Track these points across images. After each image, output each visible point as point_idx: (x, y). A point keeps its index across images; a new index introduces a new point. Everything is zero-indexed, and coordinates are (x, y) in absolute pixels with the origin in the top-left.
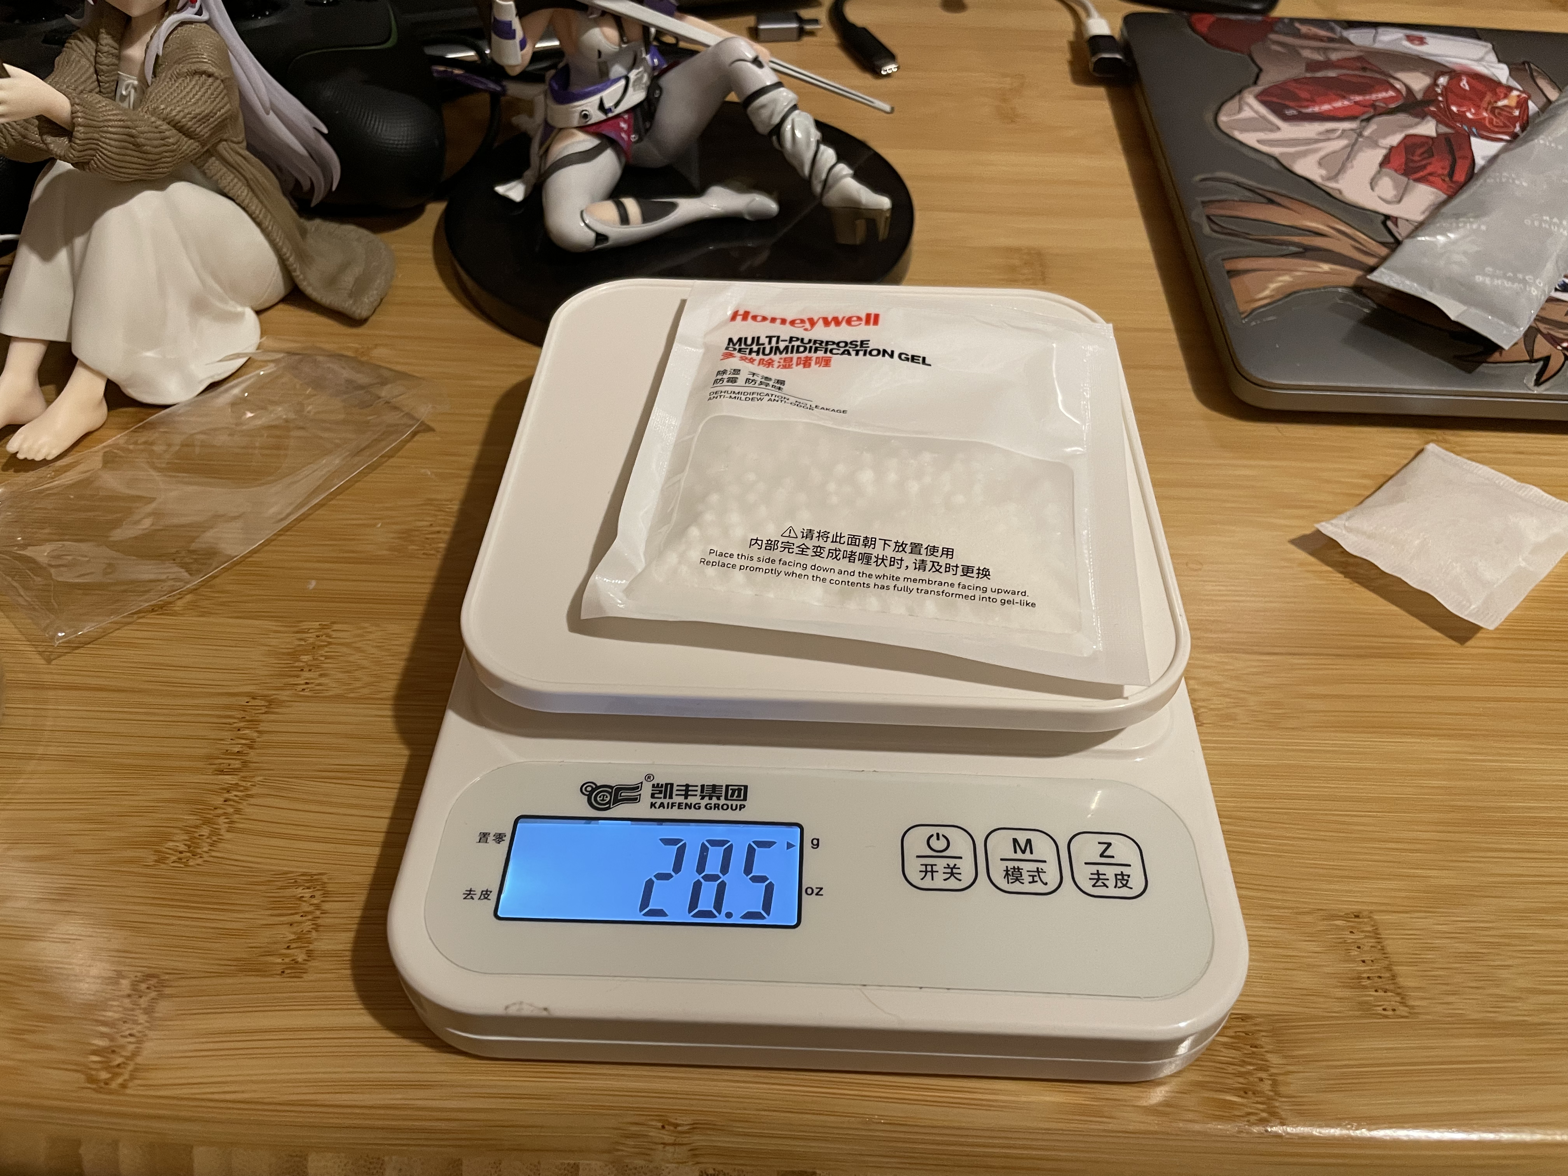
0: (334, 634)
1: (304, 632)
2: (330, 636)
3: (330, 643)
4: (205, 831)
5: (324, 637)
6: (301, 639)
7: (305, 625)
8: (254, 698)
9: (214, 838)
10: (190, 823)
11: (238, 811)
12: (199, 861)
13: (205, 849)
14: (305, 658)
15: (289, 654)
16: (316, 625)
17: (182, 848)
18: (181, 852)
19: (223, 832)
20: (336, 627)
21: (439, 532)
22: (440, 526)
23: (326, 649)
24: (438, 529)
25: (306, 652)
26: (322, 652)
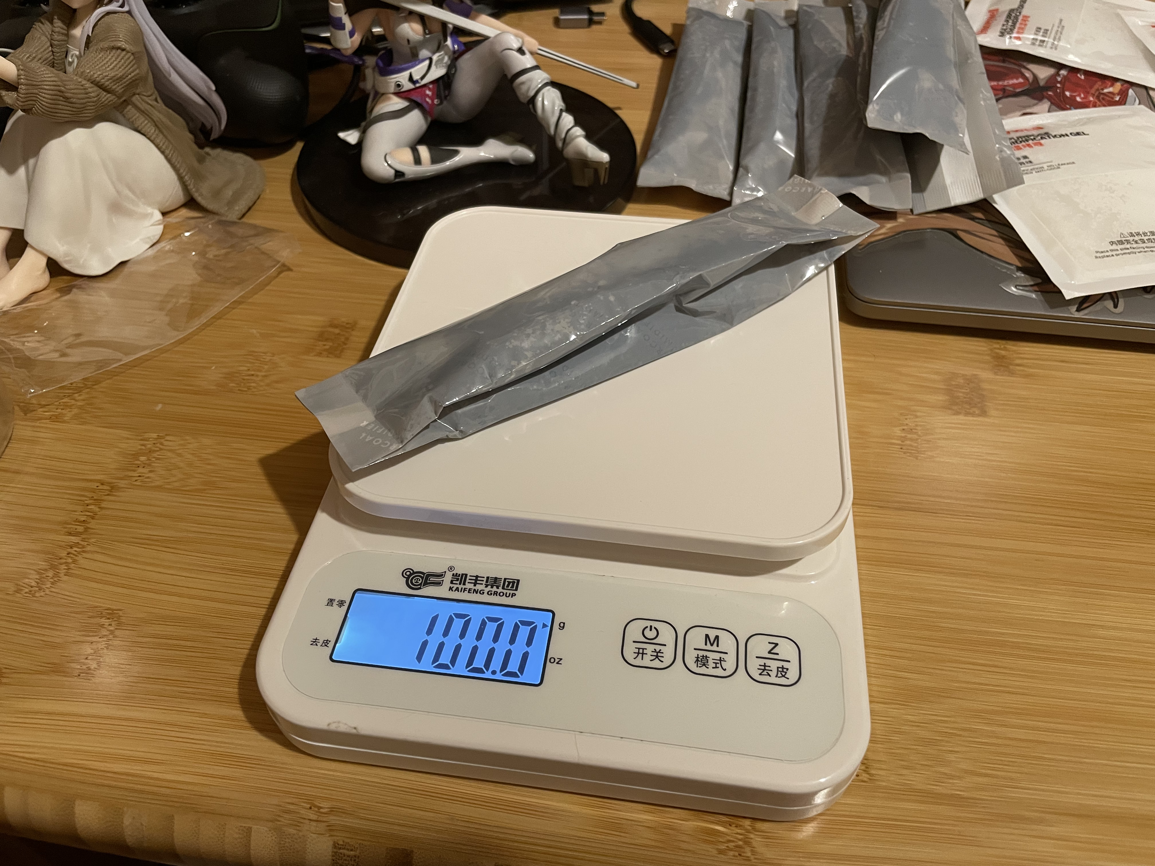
0: (166, 443)
1: (146, 440)
2: (162, 444)
3: (161, 449)
4: (50, 574)
5: (158, 445)
6: (142, 445)
7: (147, 435)
8: (102, 484)
9: (56, 579)
10: (41, 567)
11: (74, 561)
12: (42, 594)
13: (47, 586)
14: (143, 458)
15: (133, 455)
16: (155, 435)
17: (34, 584)
18: (32, 587)
19: (62, 575)
20: (168, 438)
21: (253, 375)
22: (254, 370)
23: (158, 453)
24: (253, 373)
25: (143, 454)
26: (155, 455)
